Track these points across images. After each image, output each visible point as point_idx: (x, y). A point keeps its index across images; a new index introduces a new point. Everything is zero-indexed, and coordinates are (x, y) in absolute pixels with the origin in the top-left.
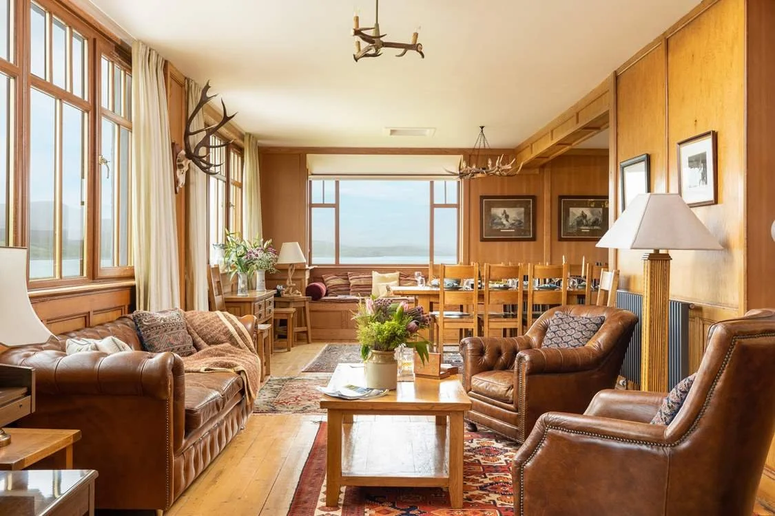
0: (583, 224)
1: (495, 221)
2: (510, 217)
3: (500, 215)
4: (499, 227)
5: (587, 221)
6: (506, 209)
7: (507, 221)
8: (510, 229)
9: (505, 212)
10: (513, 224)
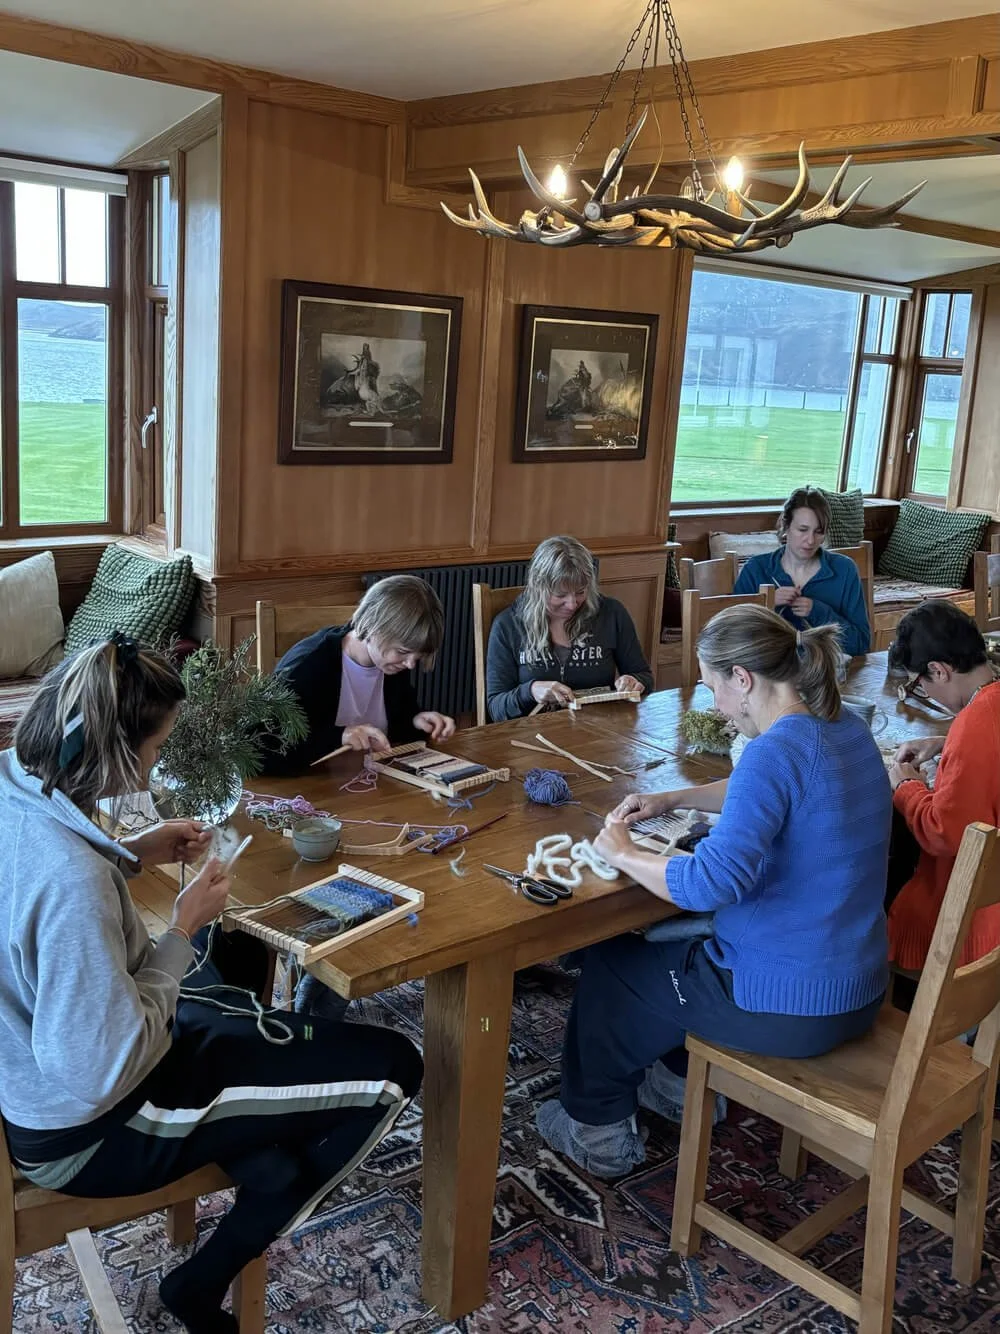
0: (579, 404)
1: (335, 387)
2: (382, 371)
3: (351, 364)
4: (345, 411)
5: (589, 395)
6: (371, 342)
7: (372, 387)
8: (378, 417)
9: (366, 354)
10: (389, 401)
